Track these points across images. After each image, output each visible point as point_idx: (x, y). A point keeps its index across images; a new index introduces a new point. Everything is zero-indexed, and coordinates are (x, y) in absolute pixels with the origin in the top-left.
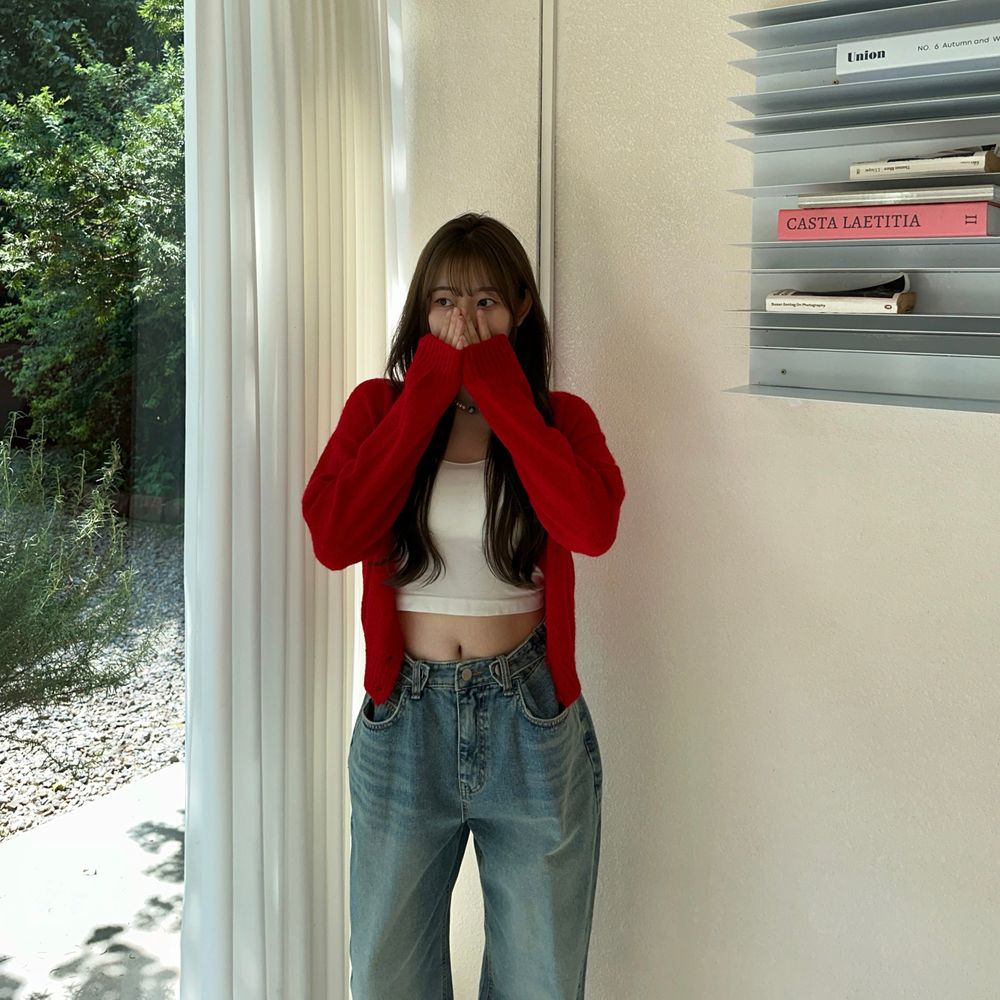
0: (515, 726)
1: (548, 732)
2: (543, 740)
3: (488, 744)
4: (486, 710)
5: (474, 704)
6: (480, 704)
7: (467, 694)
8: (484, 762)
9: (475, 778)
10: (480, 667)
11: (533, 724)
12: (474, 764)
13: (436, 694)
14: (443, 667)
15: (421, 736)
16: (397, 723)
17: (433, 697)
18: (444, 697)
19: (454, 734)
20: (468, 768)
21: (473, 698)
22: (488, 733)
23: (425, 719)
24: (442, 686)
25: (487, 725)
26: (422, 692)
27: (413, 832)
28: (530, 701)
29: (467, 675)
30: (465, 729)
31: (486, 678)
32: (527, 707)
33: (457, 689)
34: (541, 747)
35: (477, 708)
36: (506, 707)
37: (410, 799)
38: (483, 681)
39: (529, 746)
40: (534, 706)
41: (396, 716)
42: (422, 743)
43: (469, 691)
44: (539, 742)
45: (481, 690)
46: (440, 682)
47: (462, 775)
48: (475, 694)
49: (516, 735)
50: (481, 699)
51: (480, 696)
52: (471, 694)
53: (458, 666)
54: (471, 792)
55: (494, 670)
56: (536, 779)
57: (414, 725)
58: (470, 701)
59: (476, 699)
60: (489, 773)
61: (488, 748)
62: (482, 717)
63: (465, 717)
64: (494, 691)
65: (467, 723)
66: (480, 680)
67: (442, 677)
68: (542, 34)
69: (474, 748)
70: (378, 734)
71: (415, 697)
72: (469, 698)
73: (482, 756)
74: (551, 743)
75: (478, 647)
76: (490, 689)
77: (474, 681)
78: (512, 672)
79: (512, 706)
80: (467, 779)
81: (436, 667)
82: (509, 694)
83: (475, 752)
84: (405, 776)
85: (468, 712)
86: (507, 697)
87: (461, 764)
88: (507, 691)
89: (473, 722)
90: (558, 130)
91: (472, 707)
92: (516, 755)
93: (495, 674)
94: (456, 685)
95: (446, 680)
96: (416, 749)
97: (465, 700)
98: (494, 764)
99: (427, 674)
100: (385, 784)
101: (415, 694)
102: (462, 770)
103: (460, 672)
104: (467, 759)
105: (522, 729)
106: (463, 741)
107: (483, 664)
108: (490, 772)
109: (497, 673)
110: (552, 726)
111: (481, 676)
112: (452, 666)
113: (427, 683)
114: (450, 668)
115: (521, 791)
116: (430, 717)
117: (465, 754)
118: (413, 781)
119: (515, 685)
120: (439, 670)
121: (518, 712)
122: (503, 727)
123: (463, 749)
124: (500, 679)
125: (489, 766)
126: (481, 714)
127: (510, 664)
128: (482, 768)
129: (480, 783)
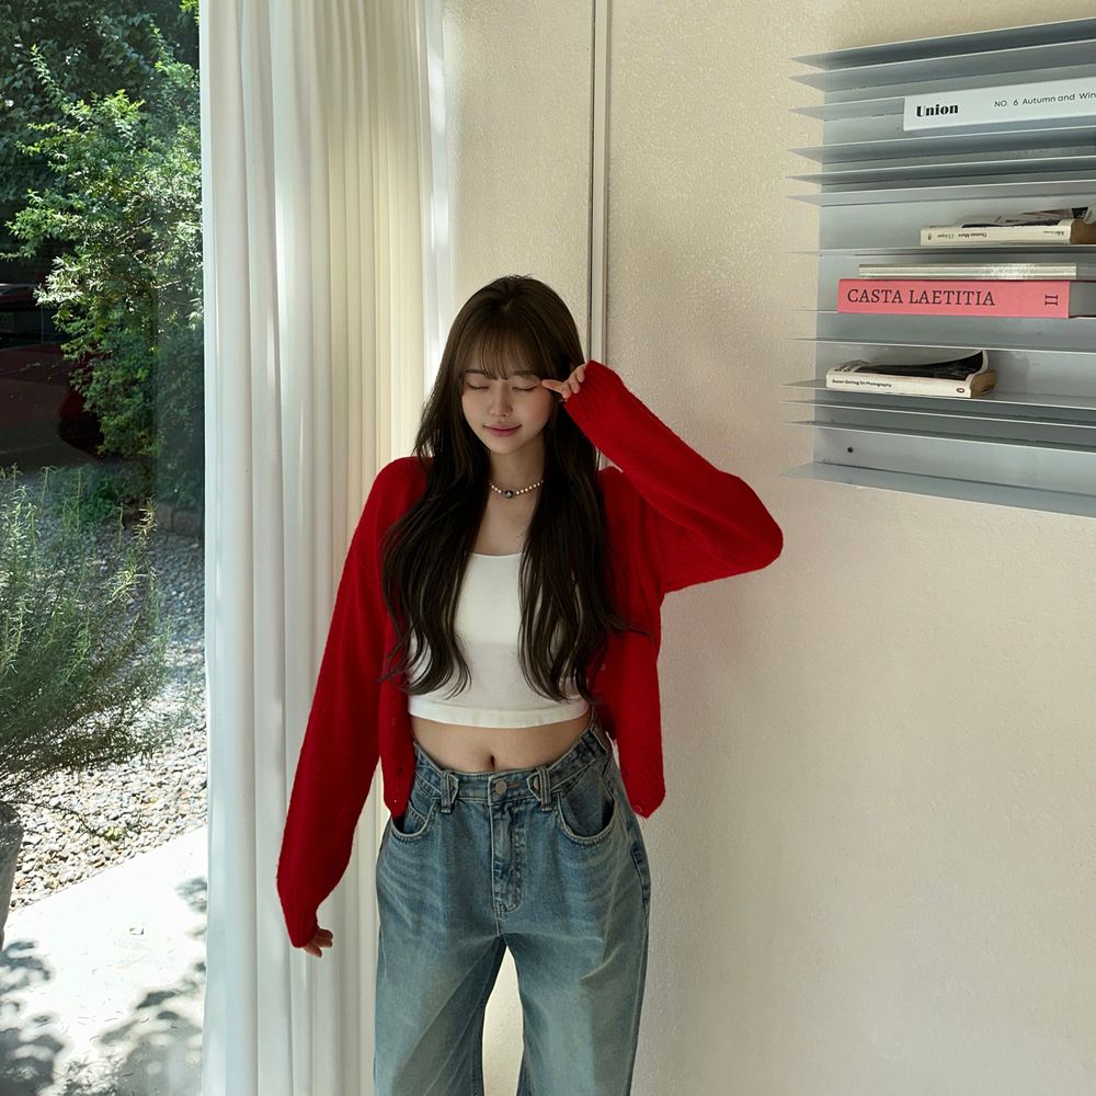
0: (553, 843)
1: (589, 850)
2: (584, 859)
3: (525, 861)
4: (522, 826)
5: (509, 820)
6: (515, 819)
7: (501, 809)
8: (520, 880)
9: (510, 896)
10: (516, 779)
11: (572, 842)
12: (510, 882)
13: (468, 807)
14: (473, 779)
15: (452, 853)
16: (426, 836)
17: (466, 810)
18: (477, 811)
19: (487, 850)
20: (502, 886)
21: (507, 813)
22: (524, 850)
23: (456, 835)
24: (474, 798)
26: (453, 806)
27: (444, 953)
28: (571, 817)
29: (501, 788)
30: (500, 845)
31: (523, 791)
32: (567, 823)
33: (490, 804)
34: (582, 866)
35: (512, 824)
36: (544, 823)
37: (442, 917)
38: (519, 795)
39: (569, 865)
40: (575, 823)
41: (425, 830)
42: (453, 859)
43: (503, 805)
44: (579, 861)
45: (517, 804)
46: (471, 794)
47: (497, 894)
48: (509, 809)
49: (555, 852)
50: (517, 814)
51: (516, 810)
52: (506, 808)
53: (490, 779)
54: (506, 910)
55: (532, 783)
56: (576, 898)
57: (444, 840)
58: (504, 817)
60: (525, 891)
61: (525, 866)
63: (499, 834)
64: (531, 806)
65: (501, 840)
66: (516, 793)
67: (474, 789)
68: (594, 67)
69: (510, 865)
70: (408, 846)
71: (445, 811)
72: (504, 813)
73: (518, 873)
74: (593, 862)
75: (513, 758)
76: (526, 803)
77: (509, 795)
78: (552, 784)
79: (551, 822)
80: (502, 897)
81: (465, 778)
82: (547, 809)
83: (510, 870)
84: (436, 891)
85: (503, 828)
86: (545, 812)
87: (496, 882)
88: (545, 806)
89: (508, 839)
90: (612, 172)
91: (507, 823)
92: (556, 872)
93: (533, 788)
94: (489, 799)
95: (479, 793)
96: (447, 866)
97: (498, 816)
98: (531, 883)
99: (456, 786)
100: (418, 898)
101: (446, 807)
102: (497, 888)
103: (493, 785)
104: (502, 878)
105: (562, 846)
106: (496, 858)
107: (520, 776)
108: (527, 891)
109: (536, 787)
110: (593, 844)
111: (517, 789)
112: (483, 778)
113: (458, 795)
114: (482, 780)
115: (561, 910)
116: (462, 832)
117: (500, 871)
118: (443, 900)
119: (554, 800)
120: (469, 782)
121: (557, 828)
122: (540, 844)
123: (497, 867)
124: (538, 793)
125: (525, 885)
126: (517, 830)
127: (551, 776)
128: (518, 887)
129: (516, 902)
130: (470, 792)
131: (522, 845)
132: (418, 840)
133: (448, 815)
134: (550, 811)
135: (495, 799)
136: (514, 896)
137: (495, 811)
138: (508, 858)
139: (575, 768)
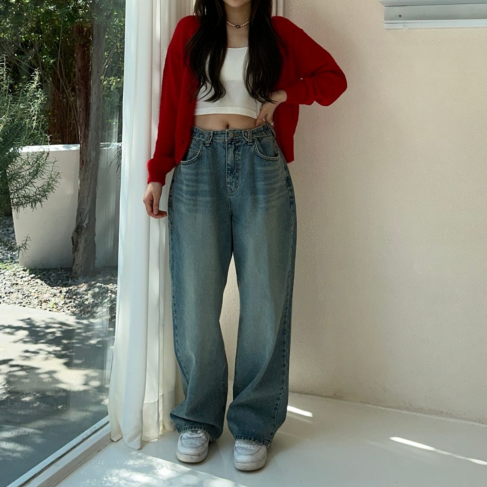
0: (252, 159)
1: (267, 162)
3: (240, 168)
8: (238, 177)
10: (238, 133)
13: (216, 144)
15: (211, 162)
16: (199, 158)
20: (230, 179)
32: (259, 150)
35: (235, 150)
37: (208, 193)
40: (262, 151)
42: (212, 166)
43: (232, 142)
44: (263, 167)
51: (237, 145)
57: (207, 158)
58: (232, 147)
59: (235, 146)
60: (240, 182)
62: (237, 154)
63: (229, 154)
73: (237, 174)
78: (253, 136)
80: (230, 185)
81: (215, 133)
84: (205, 183)
87: (228, 177)
96: (209, 169)
101: (207, 144)
104: (230, 175)
105: (256, 161)
110: (270, 160)
116: (214, 155)
118: (209, 184)
121: (255, 152)
122: (247, 159)
123: (228, 170)
126: (237, 152)
127: (253, 133)
128: (238, 180)
129: (236, 187)
130: (218, 138)
131: (239, 160)
132: (196, 161)
133: (209, 146)
134: (252, 145)
135: (229, 139)
136: (235, 184)
137: (228, 144)
138: (233, 165)
139: (262, 134)
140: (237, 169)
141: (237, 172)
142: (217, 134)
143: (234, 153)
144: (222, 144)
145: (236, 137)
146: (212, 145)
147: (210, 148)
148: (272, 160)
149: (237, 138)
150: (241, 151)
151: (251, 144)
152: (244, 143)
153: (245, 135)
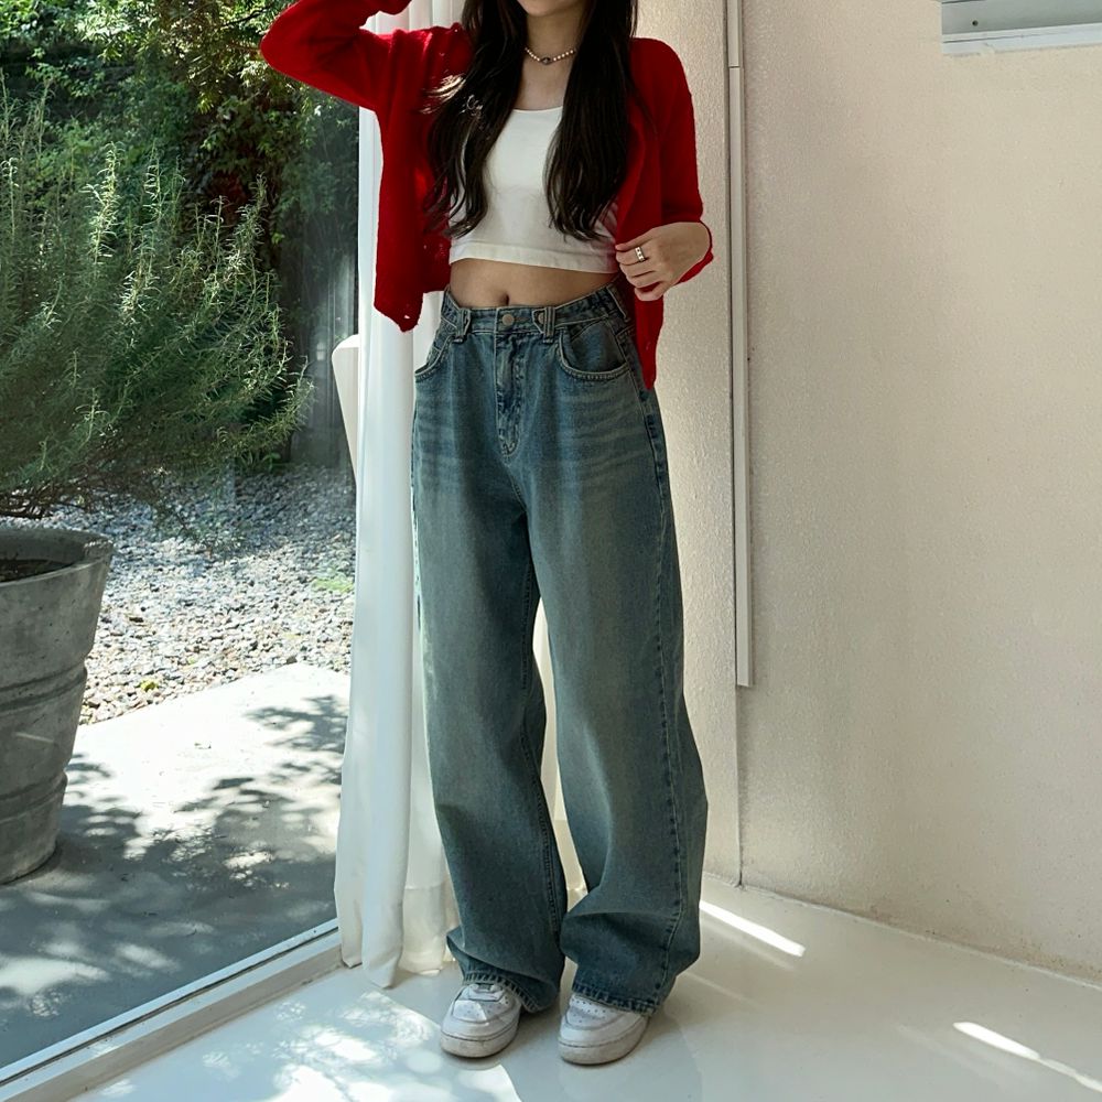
0: (550, 376)
4: (523, 357)
6: (517, 351)
7: (506, 339)
8: (519, 416)
13: (478, 338)
14: (485, 313)
18: (485, 342)
20: (504, 421)
21: (511, 344)
22: (523, 383)
24: (483, 330)
25: (522, 373)
28: (569, 351)
32: (564, 356)
33: (495, 332)
36: (544, 355)
37: (454, 448)
40: (572, 355)
45: (521, 336)
46: (482, 327)
47: (500, 431)
49: (551, 386)
50: (520, 345)
53: (498, 310)
56: (567, 436)
58: (507, 346)
59: (514, 345)
61: (524, 401)
62: (518, 364)
73: (518, 409)
78: (556, 322)
80: (504, 435)
87: (499, 417)
91: (509, 352)
94: (495, 328)
95: (487, 325)
98: (527, 418)
99: (469, 318)
101: (459, 337)
106: (499, 388)
109: (540, 321)
111: (522, 323)
113: (470, 328)
114: (491, 313)
116: (474, 363)
121: (555, 360)
123: (500, 399)
126: (518, 360)
127: (558, 315)
128: (517, 423)
129: (515, 441)
130: (482, 325)
131: (522, 377)
132: (432, 374)
133: (459, 343)
134: (551, 344)
135: (500, 328)
136: (514, 433)
137: (500, 340)
138: (508, 389)
139: (585, 317)
140: (519, 399)
141: (519, 406)
142: (482, 316)
143: (511, 359)
144: (489, 340)
145: (519, 324)
146: (468, 340)
147: (462, 347)
148: (594, 380)
149: (521, 326)
150: (526, 356)
151: (548, 341)
152: (534, 338)
153: (537, 322)
